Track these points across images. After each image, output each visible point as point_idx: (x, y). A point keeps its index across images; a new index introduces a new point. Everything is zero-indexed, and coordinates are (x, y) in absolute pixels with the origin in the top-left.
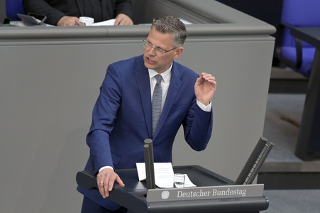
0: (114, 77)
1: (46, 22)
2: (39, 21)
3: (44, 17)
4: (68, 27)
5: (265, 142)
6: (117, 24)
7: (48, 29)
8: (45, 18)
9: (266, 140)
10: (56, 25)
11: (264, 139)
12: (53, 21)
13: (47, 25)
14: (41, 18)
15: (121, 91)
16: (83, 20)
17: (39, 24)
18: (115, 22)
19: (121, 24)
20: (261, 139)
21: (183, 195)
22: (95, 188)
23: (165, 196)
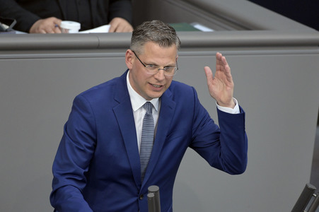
0: (84, 114)
1: (16, 28)
2: (6, 27)
3: (12, 21)
4: (48, 34)
5: (312, 191)
6: (112, 31)
7: (19, 38)
8: (15, 22)
9: (314, 187)
10: (27, 31)
11: (311, 186)
12: (24, 27)
13: (18, 32)
14: (8, 23)
15: (95, 132)
16: (66, 25)
17: (6, 31)
18: (110, 29)
19: (118, 31)
20: (307, 187)
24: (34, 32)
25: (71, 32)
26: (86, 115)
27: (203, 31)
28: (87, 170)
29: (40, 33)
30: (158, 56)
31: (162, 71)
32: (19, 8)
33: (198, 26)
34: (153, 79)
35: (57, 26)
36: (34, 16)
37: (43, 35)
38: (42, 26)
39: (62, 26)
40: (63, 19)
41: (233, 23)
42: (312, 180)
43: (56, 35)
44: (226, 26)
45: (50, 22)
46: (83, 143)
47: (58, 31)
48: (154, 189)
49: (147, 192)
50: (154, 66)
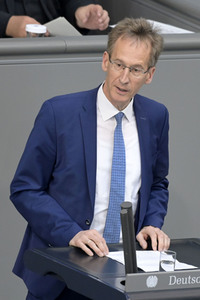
21: (176, 281)
22: (50, 273)
23: (152, 283)
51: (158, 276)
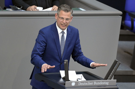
1: (22, 9)
2: (19, 9)
5: (117, 62)
7: (23, 12)
8: (22, 7)
10: (26, 10)
12: (25, 9)
13: (23, 10)
14: (20, 7)
17: (19, 10)
20: (115, 60)
21: (81, 84)
22: (43, 81)
23: (73, 84)
24: (28, 10)
25: (39, 10)
26: (44, 35)
27: (83, 10)
28: (43, 53)
29: (30, 10)
30: (64, 15)
31: (65, 20)
32: (23, 2)
33: (81, 9)
34: (62, 22)
35: (35, 8)
36: (28, 5)
37: (31, 11)
38: (30, 8)
39: (37, 8)
40: (38, 6)
41: (92, 8)
42: (117, 58)
43: (35, 11)
44: (90, 9)
45: (33, 7)
46: (43, 44)
47: (36, 10)
48: (66, 61)
49: (64, 62)
50: (63, 18)
51: (75, 82)
